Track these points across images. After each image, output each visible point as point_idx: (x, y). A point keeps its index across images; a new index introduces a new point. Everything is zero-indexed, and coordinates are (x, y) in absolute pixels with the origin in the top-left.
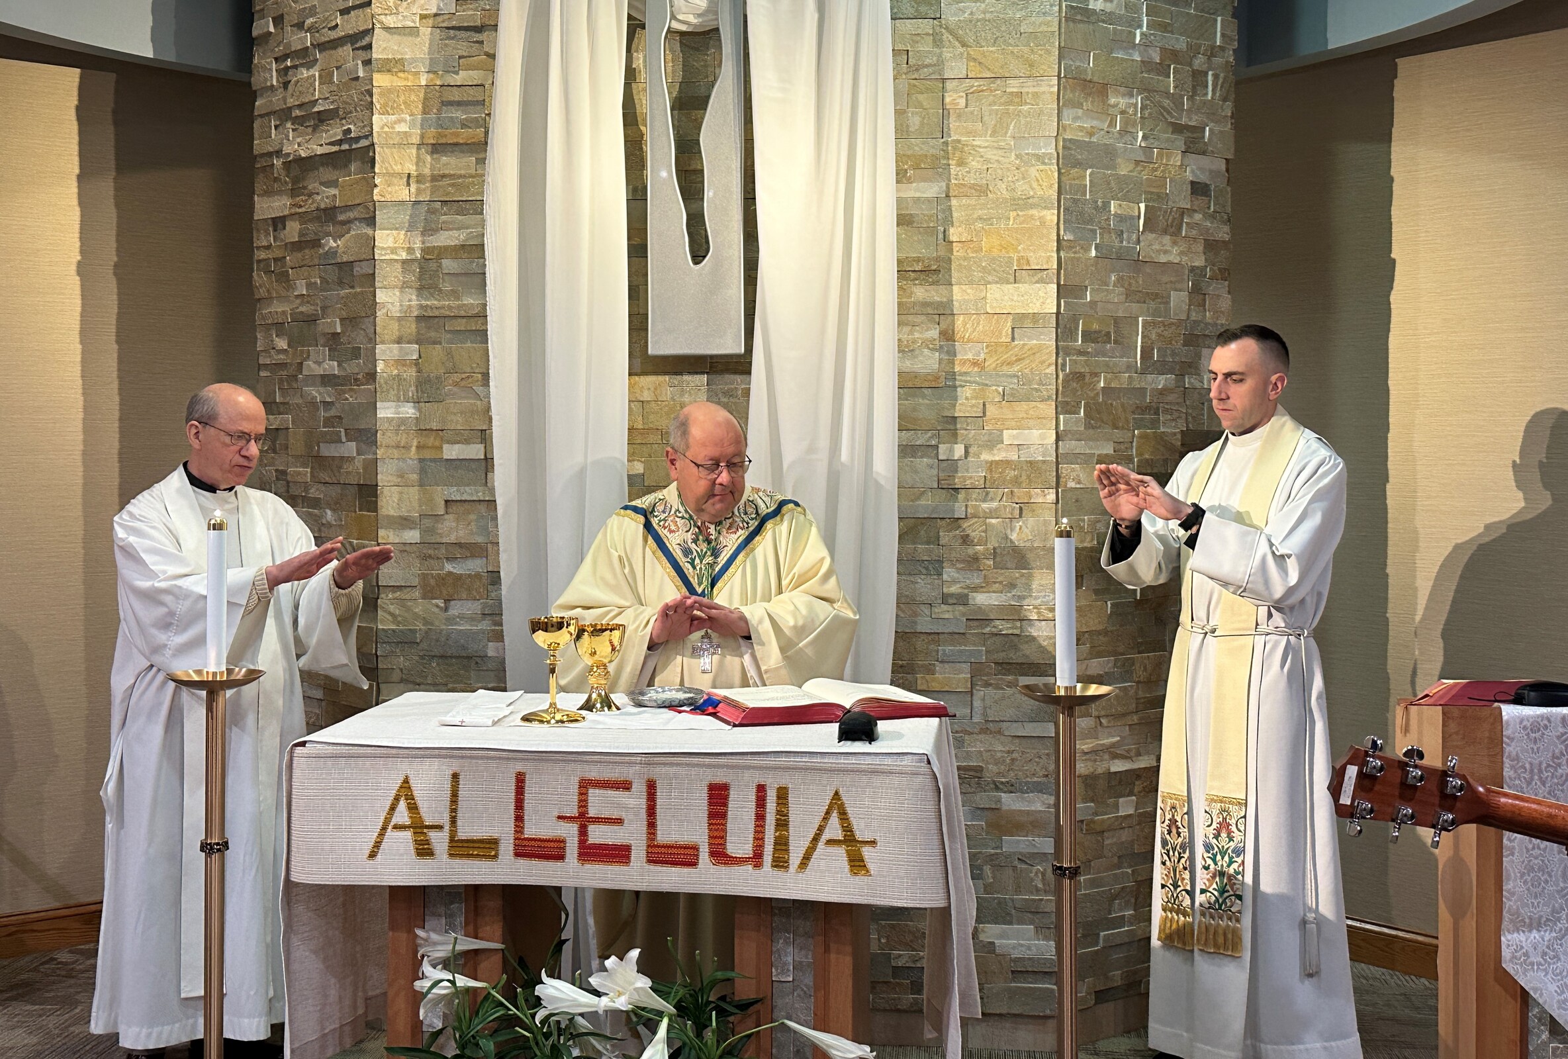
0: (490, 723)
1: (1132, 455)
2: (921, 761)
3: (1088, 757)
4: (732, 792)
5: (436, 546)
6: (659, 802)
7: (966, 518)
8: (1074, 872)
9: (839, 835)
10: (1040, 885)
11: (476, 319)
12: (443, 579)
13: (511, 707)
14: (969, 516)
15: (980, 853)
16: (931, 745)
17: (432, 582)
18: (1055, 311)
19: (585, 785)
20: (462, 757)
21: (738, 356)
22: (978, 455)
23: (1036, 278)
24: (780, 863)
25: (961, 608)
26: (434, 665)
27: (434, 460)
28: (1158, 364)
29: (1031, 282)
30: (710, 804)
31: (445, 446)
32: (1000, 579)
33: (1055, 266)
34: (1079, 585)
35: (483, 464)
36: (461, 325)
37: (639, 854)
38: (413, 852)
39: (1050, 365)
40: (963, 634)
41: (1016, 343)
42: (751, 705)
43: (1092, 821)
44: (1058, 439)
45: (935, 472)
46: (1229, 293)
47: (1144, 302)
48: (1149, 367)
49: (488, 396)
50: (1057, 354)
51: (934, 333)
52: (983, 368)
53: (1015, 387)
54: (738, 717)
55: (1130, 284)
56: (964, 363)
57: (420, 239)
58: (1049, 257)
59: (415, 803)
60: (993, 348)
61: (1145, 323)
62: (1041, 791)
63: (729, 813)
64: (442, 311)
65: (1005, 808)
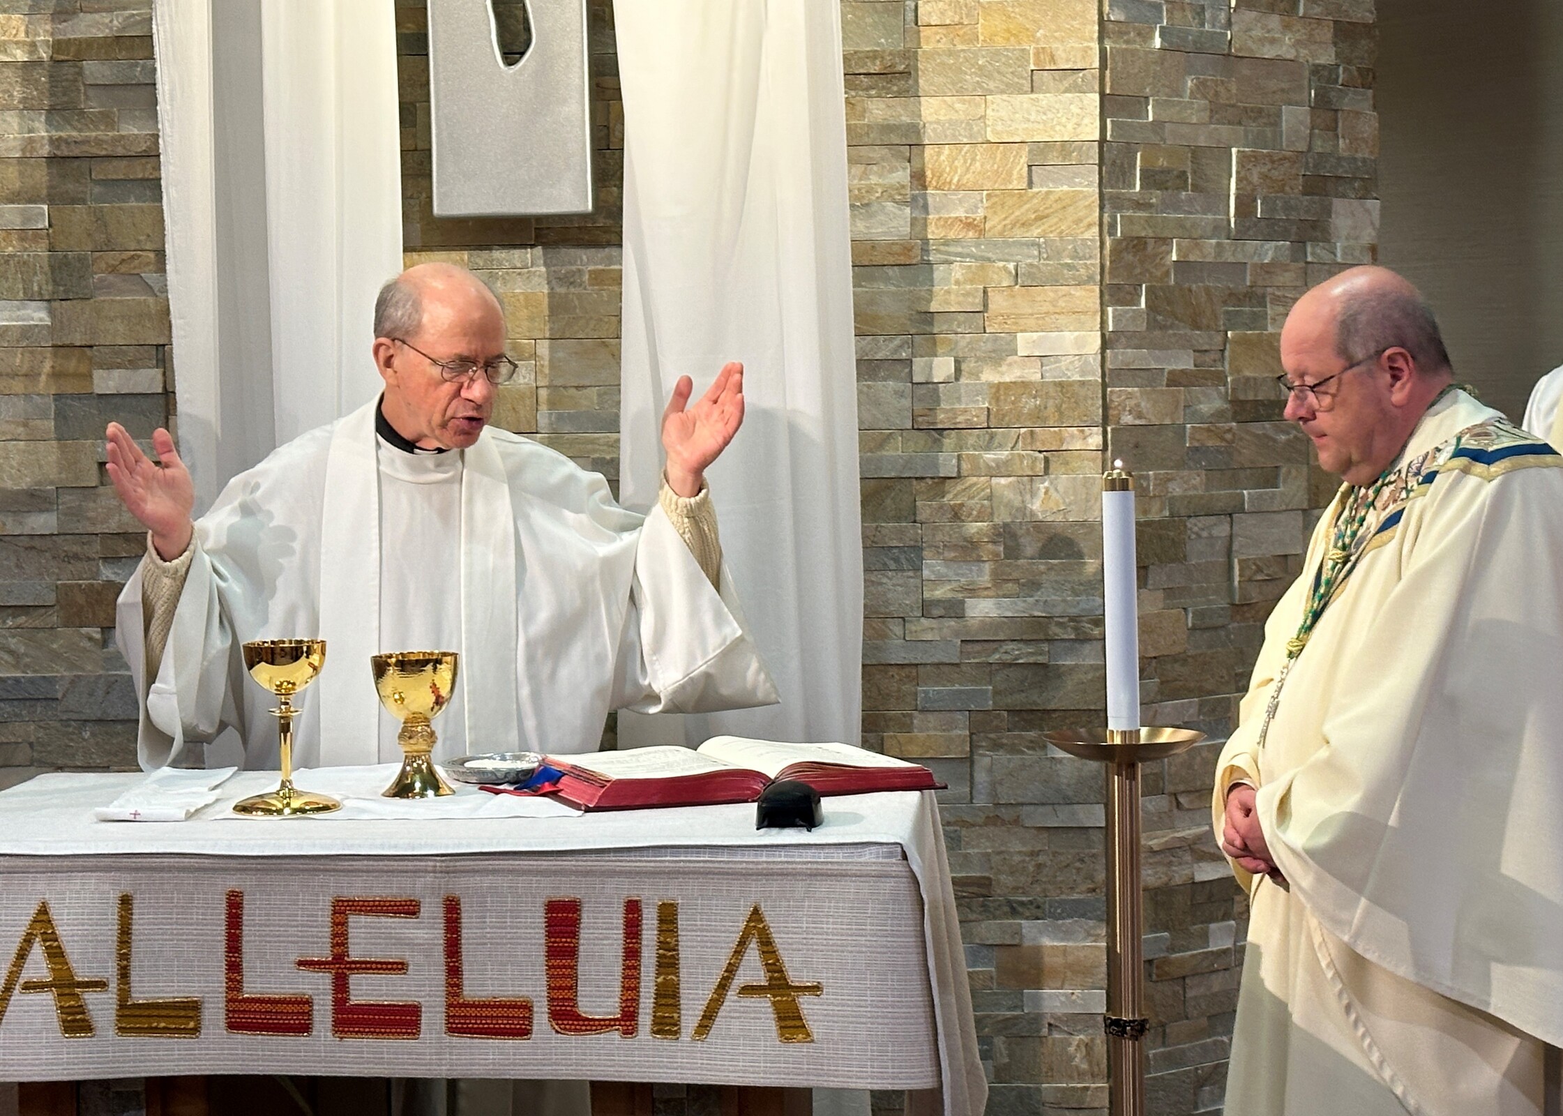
0: (182, 815)
1: (1223, 372)
2: (890, 855)
3: (1158, 858)
4: (584, 915)
5: (85, 538)
6: (465, 933)
7: (959, 477)
8: (1140, 1028)
9: (761, 978)
10: (1085, 1066)
11: (144, 160)
12: (99, 593)
13: (218, 791)
14: (964, 473)
15: (989, 1016)
16: (909, 830)
17: (81, 599)
18: (1097, 136)
19: (343, 910)
20: (137, 869)
21: (583, 216)
22: (976, 374)
23: (1066, 83)
24: (666, 1026)
25: (952, 623)
26: (87, 735)
27: (79, 397)
28: (1263, 223)
29: (1058, 90)
30: (550, 935)
31: (98, 374)
32: (1015, 575)
33: (1096, 64)
34: (1142, 581)
35: (162, 401)
36: (117, 170)
37: (433, 1018)
38: (56, 1024)
39: (1090, 226)
40: (957, 665)
41: (1035, 190)
42: (614, 776)
43: (1165, 961)
44: (1105, 344)
45: (906, 403)
46: (1375, 108)
47: (1240, 123)
48: (1249, 229)
49: (164, 290)
50: (1102, 208)
51: (901, 176)
52: (982, 232)
53: (1035, 262)
54: (593, 795)
55: (1217, 94)
56: (952, 225)
57: (48, 27)
58: (1086, 50)
59: (59, 947)
60: (998, 198)
61: (1242, 157)
62: (1083, 916)
63: (581, 948)
64: (85, 148)
65: (1027, 943)
